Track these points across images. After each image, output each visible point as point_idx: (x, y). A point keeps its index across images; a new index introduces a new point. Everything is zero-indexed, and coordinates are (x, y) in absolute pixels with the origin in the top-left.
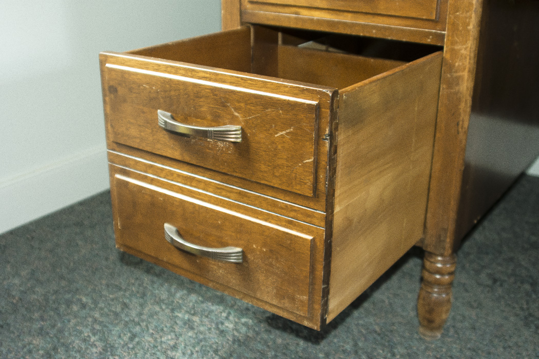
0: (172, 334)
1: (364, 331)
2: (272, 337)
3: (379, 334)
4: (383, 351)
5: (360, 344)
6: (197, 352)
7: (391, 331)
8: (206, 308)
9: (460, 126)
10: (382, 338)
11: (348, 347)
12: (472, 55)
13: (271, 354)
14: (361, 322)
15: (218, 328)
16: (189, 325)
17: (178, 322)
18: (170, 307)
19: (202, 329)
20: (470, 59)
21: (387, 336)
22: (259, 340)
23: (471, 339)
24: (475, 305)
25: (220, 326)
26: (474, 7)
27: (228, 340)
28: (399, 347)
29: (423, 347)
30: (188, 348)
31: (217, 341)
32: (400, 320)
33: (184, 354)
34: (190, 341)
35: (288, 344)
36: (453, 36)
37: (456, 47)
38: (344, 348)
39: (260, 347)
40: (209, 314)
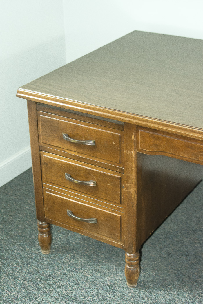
0: (16, 291)
1: (102, 285)
2: (60, 290)
3: (109, 286)
4: (110, 294)
5: (100, 292)
6: (27, 299)
7: (114, 284)
8: (31, 276)
9: (133, 204)
10: (110, 288)
11: (94, 293)
12: (135, 178)
13: (60, 298)
14: (101, 280)
15: (36, 287)
16: (23, 286)
17: (18, 285)
18: (14, 277)
19: (29, 288)
20: (134, 180)
21: (112, 286)
22: (55, 291)
23: (150, 287)
24: (156, 268)
25: (37, 286)
26: (134, 161)
27: (41, 292)
28: (117, 292)
29: (128, 292)
30: (23, 298)
31: (36, 293)
32: (119, 278)
33: (21, 301)
34: (24, 294)
35: (68, 293)
36: (127, 170)
37: (129, 175)
38: (92, 294)
39: (55, 295)
40: (32, 280)
